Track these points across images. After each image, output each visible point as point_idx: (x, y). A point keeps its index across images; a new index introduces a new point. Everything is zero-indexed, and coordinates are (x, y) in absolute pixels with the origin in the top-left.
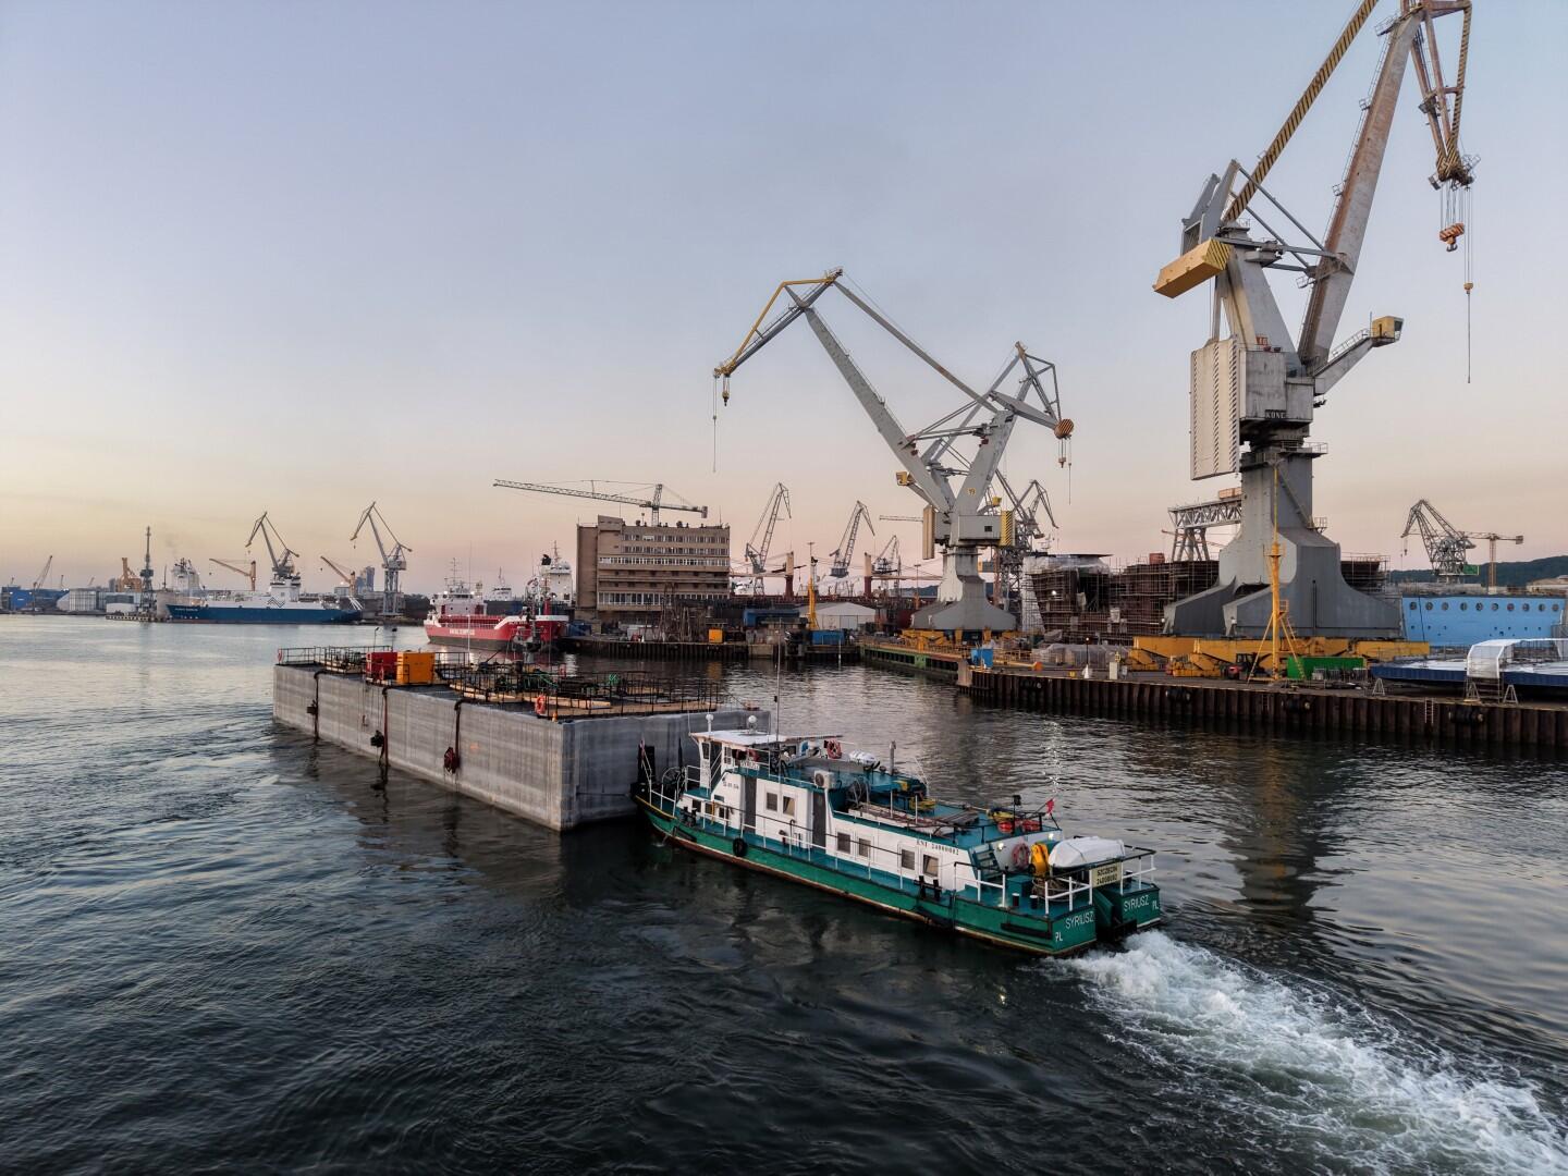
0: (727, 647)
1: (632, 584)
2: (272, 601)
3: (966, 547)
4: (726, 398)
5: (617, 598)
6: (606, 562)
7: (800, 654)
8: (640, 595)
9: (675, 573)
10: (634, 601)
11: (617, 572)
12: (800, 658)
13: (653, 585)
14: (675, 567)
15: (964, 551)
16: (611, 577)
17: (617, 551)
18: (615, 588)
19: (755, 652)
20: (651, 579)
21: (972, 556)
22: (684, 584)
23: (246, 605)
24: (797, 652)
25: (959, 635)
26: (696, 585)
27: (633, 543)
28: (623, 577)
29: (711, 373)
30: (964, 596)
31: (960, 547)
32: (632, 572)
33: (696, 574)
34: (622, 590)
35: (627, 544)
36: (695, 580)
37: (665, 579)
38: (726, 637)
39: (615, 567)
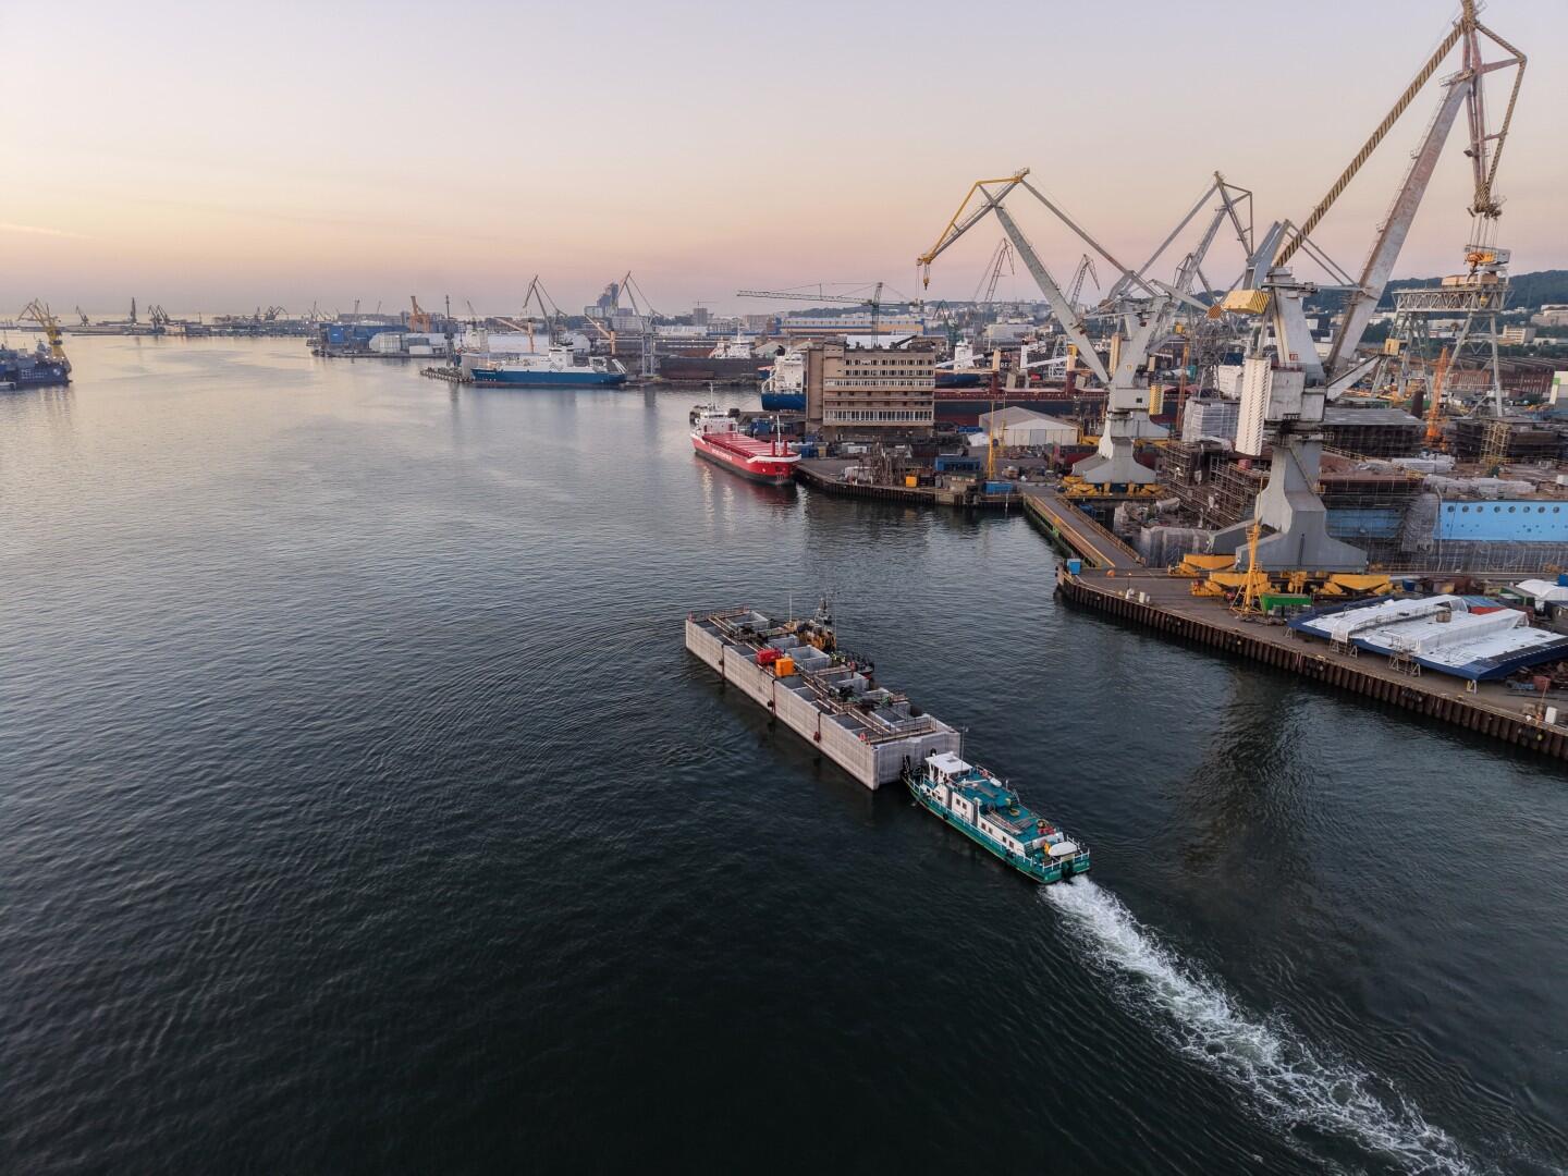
0: (920, 494)
1: (851, 403)
2: (553, 365)
3: (1120, 413)
4: (926, 285)
5: (839, 415)
6: (830, 385)
7: (975, 503)
8: (858, 413)
9: (888, 393)
10: (853, 417)
11: (839, 393)
12: (975, 506)
13: (869, 403)
14: (888, 388)
15: (1118, 417)
16: (834, 397)
17: (840, 375)
18: (836, 407)
19: (940, 499)
20: (867, 398)
21: (1126, 421)
22: (897, 402)
23: (532, 369)
24: (972, 501)
25: (1107, 488)
26: (905, 403)
27: (852, 368)
28: (845, 397)
29: (914, 263)
30: (1115, 456)
31: (1115, 413)
32: (852, 393)
33: (906, 393)
34: (844, 408)
35: (848, 368)
36: (905, 398)
37: (879, 398)
38: (921, 481)
39: (838, 388)
